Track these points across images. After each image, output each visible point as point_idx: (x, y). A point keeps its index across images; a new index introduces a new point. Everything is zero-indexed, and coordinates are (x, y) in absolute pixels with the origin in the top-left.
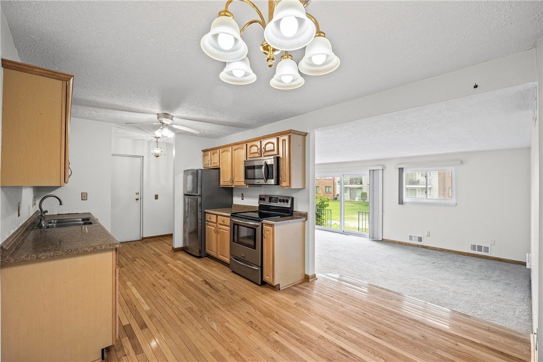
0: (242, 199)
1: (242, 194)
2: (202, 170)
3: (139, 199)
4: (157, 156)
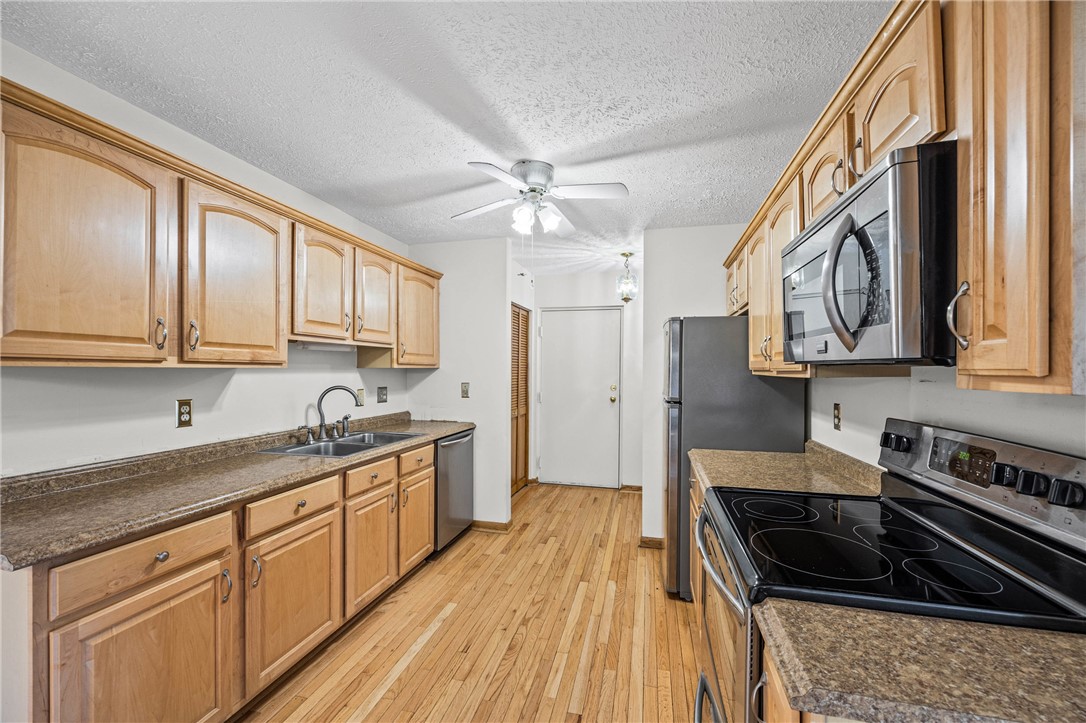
0: (837, 427)
1: (837, 406)
2: (682, 321)
3: (617, 400)
4: (626, 300)
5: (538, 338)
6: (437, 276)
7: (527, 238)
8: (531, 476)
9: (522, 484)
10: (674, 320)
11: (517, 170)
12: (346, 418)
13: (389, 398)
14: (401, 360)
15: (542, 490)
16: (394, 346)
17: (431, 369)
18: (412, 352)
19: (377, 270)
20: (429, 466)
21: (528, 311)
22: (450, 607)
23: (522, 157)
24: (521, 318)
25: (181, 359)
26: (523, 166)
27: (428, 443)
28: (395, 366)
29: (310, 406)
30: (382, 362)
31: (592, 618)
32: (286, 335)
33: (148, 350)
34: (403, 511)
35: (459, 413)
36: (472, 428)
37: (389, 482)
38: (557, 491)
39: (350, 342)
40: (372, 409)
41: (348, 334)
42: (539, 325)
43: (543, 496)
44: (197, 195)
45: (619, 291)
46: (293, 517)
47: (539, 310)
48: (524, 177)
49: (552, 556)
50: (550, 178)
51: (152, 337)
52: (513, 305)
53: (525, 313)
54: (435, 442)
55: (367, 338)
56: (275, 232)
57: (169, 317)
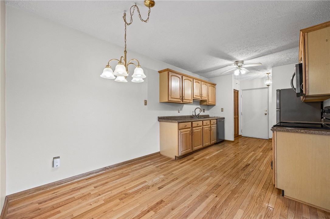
2: (280, 90)
3: (267, 114)
4: (268, 86)
5: (241, 98)
6: (215, 85)
7: (238, 76)
8: (240, 134)
9: (237, 135)
10: (277, 90)
11: (235, 63)
12: (199, 114)
13: (205, 111)
14: (209, 103)
15: (243, 138)
16: (207, 100)
17: (214, 105)
18: (210, 102)
19: (205, 85)
20: (215, 124)
21: (238, 91)
22: (221, 150)
23: (237, 61)
24: (236, 93)
25: (182, 102)
26: (237, 62)
27: (215, 119)
28: (208, 104)
29: (193, 111)
30: (205, 103)
31: (255, 156)
32: (192, 98)
33: (180, 100)
34: (211, 131)
35: (221, 115)
36: (224, 118)
37: (209, 125)
38: (247, 138)
39: (200, 99)
40: (202, 114)
41: (200, 98)
42: (241, 94)
43: (243, 139)
44: (184, 78)
45: (266, 84)
46: (197, 126)
47: (241, 91)
48: (237, 64)
49: (245, 148)
50: (243, 63)
51: (180, 98)
52: (234, 90)
53: (237, 91)
54: (217, 119)
55: (203, 98)
56: (191, 81)
57: (181, 95)
